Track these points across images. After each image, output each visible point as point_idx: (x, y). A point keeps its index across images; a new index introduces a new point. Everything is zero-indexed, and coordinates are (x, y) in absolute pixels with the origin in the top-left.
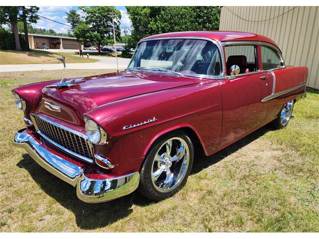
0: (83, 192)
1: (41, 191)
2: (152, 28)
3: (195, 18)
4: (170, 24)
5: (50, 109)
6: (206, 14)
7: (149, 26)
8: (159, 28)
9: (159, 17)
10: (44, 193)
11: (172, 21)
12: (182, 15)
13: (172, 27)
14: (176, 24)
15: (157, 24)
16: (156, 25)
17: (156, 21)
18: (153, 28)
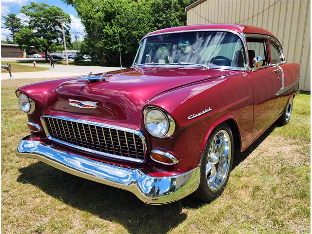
0: (146, 195)
1: (64, 206)
2: (107, 33)
3: (153, 23)
4: (127, 28)
5: (79, 106)
6: (165, 18)
7: (104, 30)
8: (115, 33)
9: (114, 21)
10: (70, 208)
11: (130, 26)
12: (139, 20)
13: (129, 32)
14: (133, 29)
15: (113, 28)
16: (112, 30)
17: (111, 25)
18: (109, 33)
